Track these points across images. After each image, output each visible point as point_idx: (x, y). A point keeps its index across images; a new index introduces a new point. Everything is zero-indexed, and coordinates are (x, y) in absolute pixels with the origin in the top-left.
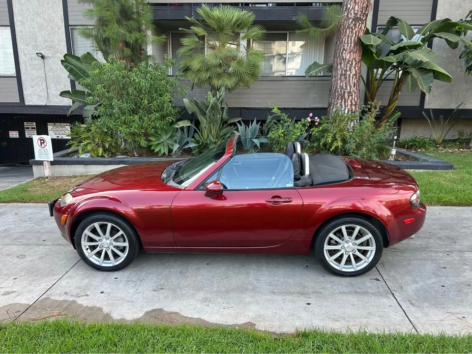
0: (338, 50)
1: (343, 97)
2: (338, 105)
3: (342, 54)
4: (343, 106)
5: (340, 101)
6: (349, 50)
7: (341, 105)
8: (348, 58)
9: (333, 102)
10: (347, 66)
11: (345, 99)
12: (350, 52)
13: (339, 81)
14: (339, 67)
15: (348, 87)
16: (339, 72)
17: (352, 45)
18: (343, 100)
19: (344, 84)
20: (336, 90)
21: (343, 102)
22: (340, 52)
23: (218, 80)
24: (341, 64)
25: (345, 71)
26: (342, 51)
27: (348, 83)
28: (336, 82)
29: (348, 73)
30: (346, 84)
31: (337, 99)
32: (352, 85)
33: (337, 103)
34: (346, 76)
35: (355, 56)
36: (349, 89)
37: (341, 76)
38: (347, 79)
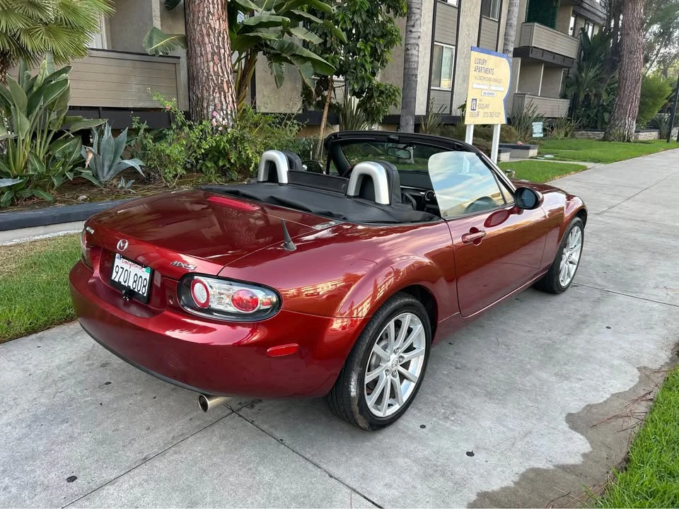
0: (199, 11)
1: (221, 89)
2: (217, 101)
3: (208, 20)
4: (224, 103)
5: (218, 95)
6: (216, 16)
7: (221, 101)
8: (217, 27)
9: (205, 97)
10: (219, 41)
11: (225, 93)
12: (219, 19)
13: (211, 64)
14: (206, 40)
15: (225, 73)
16: (208, 49)
17: (220, 7)
18: (222, 93)
19: (219, 68)
20: (207, 78)
22: (204, 16)
23: (31, 38)
24: (209, 35)
25: (217, 47)
26: (206, 14)
27: (224, 68)
28: (206, 65)
29: (222, 51)
30: (221, 68)
31: (214, 91)
32: (229, 71)
33: (214, 98)
34: (220, 57)
35: (225, 25)
36: (226, 76)
37: (213, 54)
38: (223, 62)
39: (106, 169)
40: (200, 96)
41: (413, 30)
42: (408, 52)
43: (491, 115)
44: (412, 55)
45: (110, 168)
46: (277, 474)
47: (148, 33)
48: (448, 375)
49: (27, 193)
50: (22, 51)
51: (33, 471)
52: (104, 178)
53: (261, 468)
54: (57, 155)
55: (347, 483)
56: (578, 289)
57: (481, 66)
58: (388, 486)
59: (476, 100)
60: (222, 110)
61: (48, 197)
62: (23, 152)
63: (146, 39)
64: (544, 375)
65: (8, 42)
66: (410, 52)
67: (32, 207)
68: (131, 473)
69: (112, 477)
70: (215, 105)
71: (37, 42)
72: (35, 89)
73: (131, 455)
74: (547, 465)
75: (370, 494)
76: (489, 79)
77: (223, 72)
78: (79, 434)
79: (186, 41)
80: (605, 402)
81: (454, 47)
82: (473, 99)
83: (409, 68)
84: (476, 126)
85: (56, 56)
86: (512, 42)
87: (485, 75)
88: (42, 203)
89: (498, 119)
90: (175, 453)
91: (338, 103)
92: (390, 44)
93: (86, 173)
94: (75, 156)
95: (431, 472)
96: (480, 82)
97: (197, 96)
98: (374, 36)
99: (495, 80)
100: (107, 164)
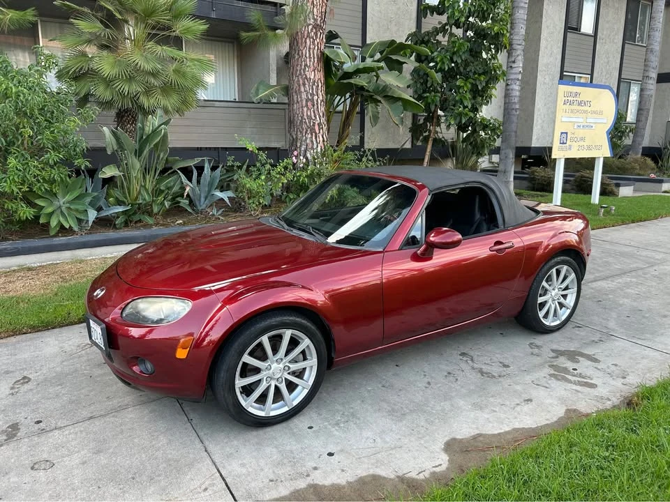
0: (297, 65)
1: (313, 131)
2: (308, 141)
3: (304, 72)
4: (315, 143)
5: (310, 136)
6: (312, 68)
7: (312, 142)
8: (312, 77)
9: (299, 138)
10: (313, 89)
11: (316, 134)
12: (314, 70)
13: (305, 109)
14: (302, 89)
15: (317, 116)
16: (303, 96)
17: (316, 60)
18: (314, 134)
19: (312, 112)
20: (301, 121)
21: (314, 137)
22: (301, 69)
23: (148, 99)
24: (304, 85)
25: (311, 95)
26: (303, 67)
27: (316, 112)
28: (301, 110)
29: (316, 97)
30: (314, 112)
31: (306, 133)
32: (321, 115)
33: (306, 138)
34: (314, 102)
35: (320, 76)
36: (318, 119)
37: (307, 101)
38: (316, 107)
39: (203, 199)
40: (295, 137)
41: (514, 65)
42: (508, 87)
43: (589, 148)
44: (512, 90)
45: (206, 198)
46: (170, 442)
47: (256, 86)
48: (369, 391)
49: (136, 218)
50: (141, 108)
51: (20, 413)
52: (201, 206)
53: (161, 437)
54: (162, 188)
55: (213, 457)
56: (579, 331)
57: (572, 99)
58: (243, 465)
59: (566, 133)
60: (312, 148)
61: (150, 221)
62: (136, 187)
63: (253, 91)
64: (462, 403)
65: (132, 102)
66: (511, 87)
67: (138, 228)
68: (75, 425)
69: (63, 425)
70: (307, 145)
71: (152, 101)
72: (144, 137)
73: (85, 413)
74: (390, 474)
75: (224, 467)
76: (585, 112)
77: (315, 116)
78: (63, 394)
79: (287, 90)
80: (499, 434)
81: (589, 76)
82: (562, 133)
83: (509, 103)
84: (567, 160)
85: (166, 111)
86: (653, 68)
87: (580, 108)
88: (147, 226)
89: (601, 150)
90: (113, 416)
91: (443, 137)
92: (495, 79)
93: (184, 203)
94: (176, 189)
95: (285, 461)
96: (572, 115)
97: (292, 137)
98: (475, 73)
99: (595, 112)
100: (203, 195)
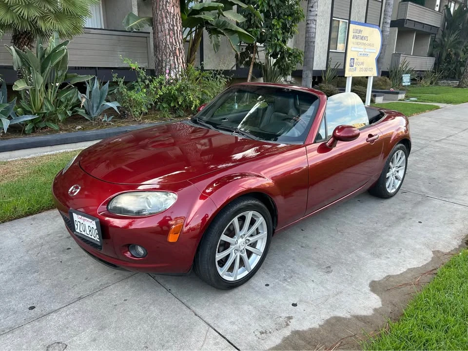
1: (175, 54)
2: (172, 62)
3: (166, 7)
4: (177, 63)
5: (172, 58)
6: (172, 4)
7: (175, 63)
8: (172, 12)
9: (164, 60)
10: (173, 21)
11: (177, 56)
12: (173, 6)
13: (168, 37)
14: (165, 21)
15: (178, 43)
16: (166, 26)
18: (176, 57)
19: (174, 40)
20: (165, 46)
21: (176, 59)
22: (163, 4)
23: (44, 22)
24: (166, 17)
25: (172, 25)
26: (165, 3)
27: (177, 39)
28: (164, 38)
29: (176, 28)
30: (175, 40)
31: (170, 56)
32: (180, 41)
33: (170, 60)
34: (174, 32)
35: (178, 10)
36: (178, 45)
37: (169, 30)
38: (176, 35)
39: (95, 109)
40: (160, 59)
41: (312, 9)
42: (308, 26)
43: (366, 70)
44: (311, 27)
45: (98, 108)
46: (161, 311)
47: (126, 17)
48: (294, 251)
49: (42, 125)
50: (39, 31)
51: (10, 302)
52: (94, 114)
53: (152, 307)
54: (62, 100)
55: (205, 320)
56: (406, 195)
57: (358, 35)
58: (233, 323)
59: (354, 59)
60: (175, 68)
61: (55, 127)
62: (40, 97)
63: (124, 21)
64: (363, 254)
65: (30, 25)
66: (310, 26)
67: (45, 134)
68: (69, 306)
69: (57, 308)
70: (171, 65)
71: (48, 25)
72: (46, 56)
73: (73, 295)
74: (346, 315)
75: (218, 327)
76: (364, 44)
77: (176, 43)
78: (43, 280)
79: (152, 22)
80: (401, 274)
81: (348, 21)
82: (351, 59)
83: (309, 37)
84: (353, 78)
85: (61, 35)
86: (390, 16)
87: (362, 41)
88: (52, 131)
89: (372, 72)
90: (100, 295)
91: (260, 62)
92: (296, 20)
93: (81, 112)
94: (74, 100)
95: (264, 315)
96: (356, 46)
97: (159, 59)
98: (284, 15)
99: (369, 45)
100: (95, 105)
